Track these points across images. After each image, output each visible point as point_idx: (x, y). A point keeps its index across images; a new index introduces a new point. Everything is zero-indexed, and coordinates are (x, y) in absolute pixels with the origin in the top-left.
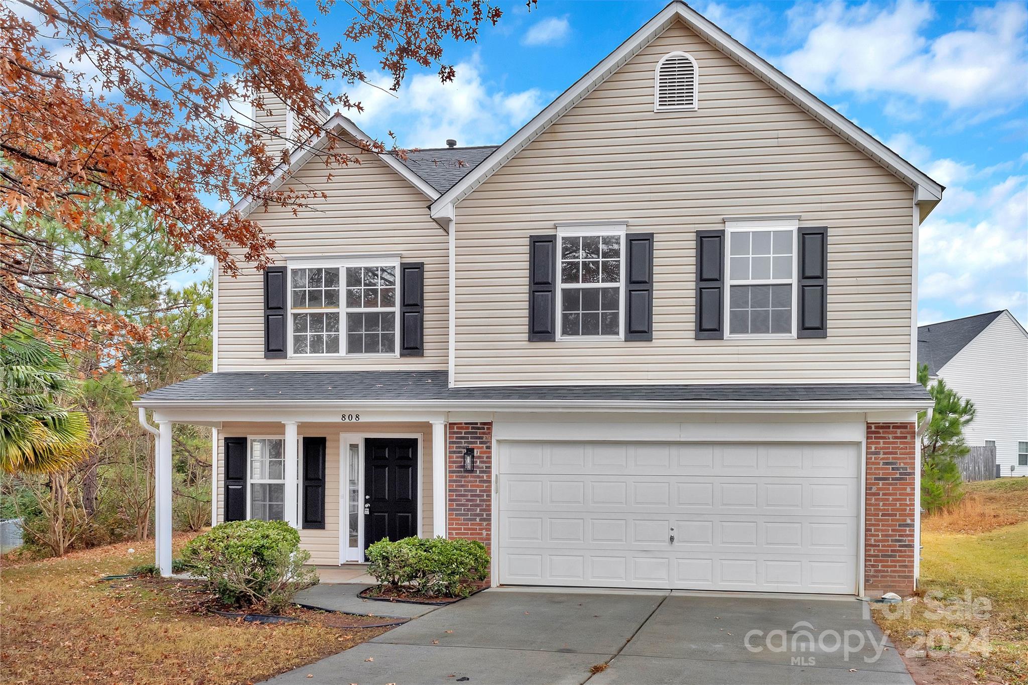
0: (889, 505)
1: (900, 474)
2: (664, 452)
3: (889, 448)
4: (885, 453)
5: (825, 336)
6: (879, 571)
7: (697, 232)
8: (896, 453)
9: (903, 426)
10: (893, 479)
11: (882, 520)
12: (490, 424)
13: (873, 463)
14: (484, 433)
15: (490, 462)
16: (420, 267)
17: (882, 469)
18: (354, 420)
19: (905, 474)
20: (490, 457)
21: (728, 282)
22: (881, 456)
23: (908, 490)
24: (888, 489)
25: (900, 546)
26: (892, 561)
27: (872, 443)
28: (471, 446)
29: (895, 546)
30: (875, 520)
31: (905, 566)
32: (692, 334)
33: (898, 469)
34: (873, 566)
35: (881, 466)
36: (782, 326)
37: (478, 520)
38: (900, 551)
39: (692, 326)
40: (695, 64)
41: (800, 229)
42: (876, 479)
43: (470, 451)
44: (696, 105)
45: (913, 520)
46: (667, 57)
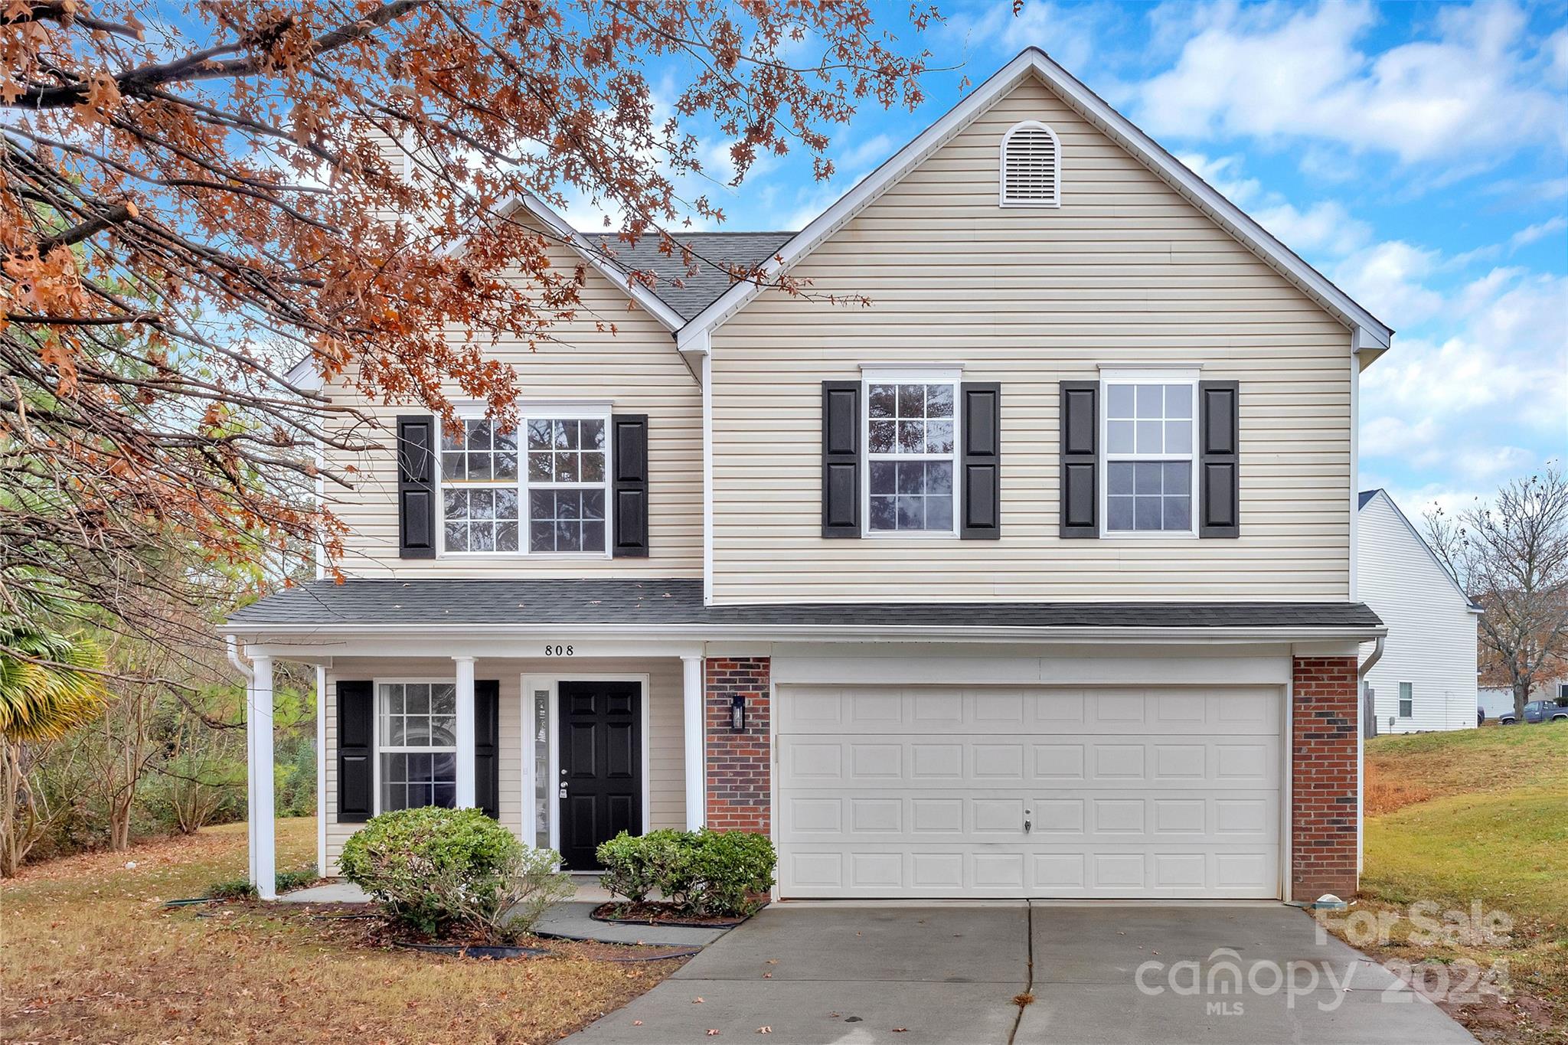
0: (1325, 772)
1: (1339, 729)
2: (1014, 700)
3: (1322, 693)
4: (1318, 701)
5: (1236, 536)
6: (1312, 865)
7: (1061, 383)
8: (1332, 700)
9: (1342, 662)
10: (1329, 736)
11: (1315, 794)
12: (767, 660)
13: (1304, 715)
14: (759, 674)
15: (768, 717)
16: (641, 421)
17: (1314, 722)
18: (564, 655)
19: (1344, 729)
20: (767, 710)
21: (1105, 456)
22: (1313, 704)
23: (1349, 752)
24: (1323, 750)
25: (1339, 829)
26: (1328, 851)
27: (1301, 686)
28: (739, 693)
29: (1332, 829)
30: (1307, 794)
31: (1346, 857)
32: (1055, 530)
33: (1335, 722)
34: (1303, 858)
35: (1313, 718)
36: (1178, 520)
37: (751, 803)
38: (1339, 836)
39: (1055, 518)
40: (1056, 139)
41: (1202, 383)
42: (1306, 736)
43: (739, 701)
44: (1058, 199)
45: (1355, 793)
46: (1017, 127)
